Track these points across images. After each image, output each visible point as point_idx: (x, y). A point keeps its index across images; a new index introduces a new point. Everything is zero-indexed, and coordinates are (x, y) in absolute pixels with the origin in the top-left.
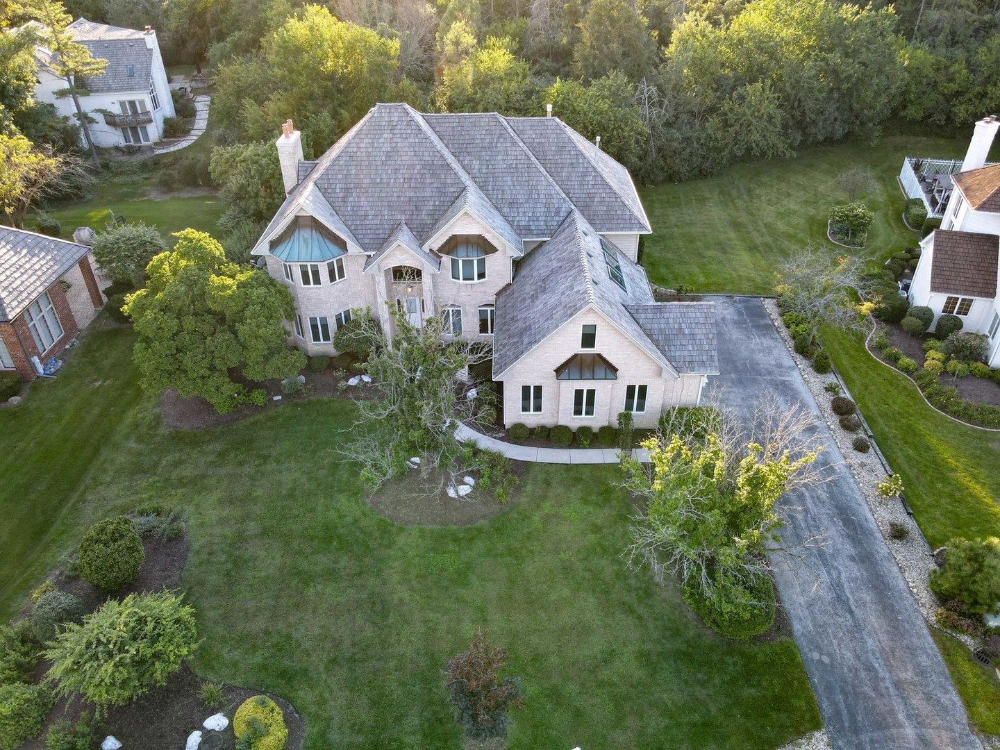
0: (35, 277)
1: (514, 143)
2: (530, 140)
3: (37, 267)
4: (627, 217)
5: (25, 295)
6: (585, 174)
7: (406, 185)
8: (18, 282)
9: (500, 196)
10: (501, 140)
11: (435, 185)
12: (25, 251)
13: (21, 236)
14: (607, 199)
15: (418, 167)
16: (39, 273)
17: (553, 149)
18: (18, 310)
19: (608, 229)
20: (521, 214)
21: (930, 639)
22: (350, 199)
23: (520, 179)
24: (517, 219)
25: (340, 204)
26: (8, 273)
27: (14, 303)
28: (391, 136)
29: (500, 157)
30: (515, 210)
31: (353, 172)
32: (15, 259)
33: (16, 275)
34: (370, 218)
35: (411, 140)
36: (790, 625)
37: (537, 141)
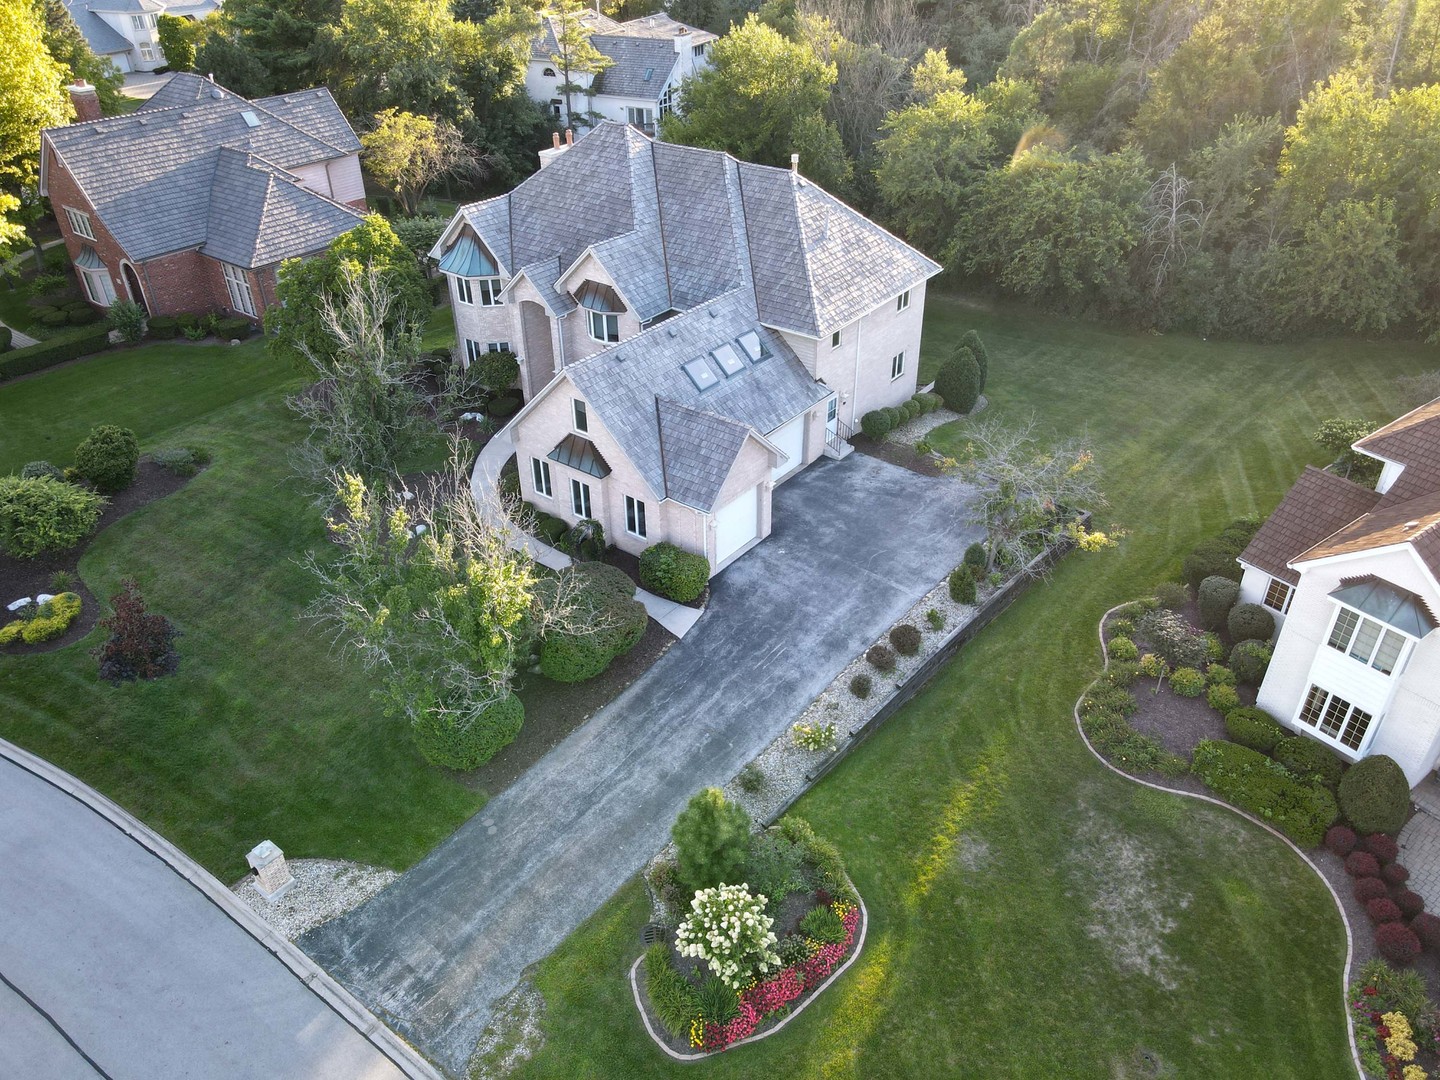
0: (302, 240)
1: (724, 192)
2: (751, 194)
3: (311, 231)
4: (804, 313)
5: (280, 252)
6: (786, 248)
7: (582, 216)
8: (282, 239)
9: (677, 252)
10: (713, 187)
11: (607, 222)
12: (309, 214)
13: (315, 201)
14: (794, 285)
15: (603, 198)
16: (310, 237)
17: (770, 209)
18: (265, 262)
19: (775, 322)
20: (686, 278)
21: (620, 883)
22: (529, 220)
23: (707, 236)
24: (680, 282)
25: (519, 222)
26: (278, 228)
27: (264, 256)
28: (596, 158)
29: (701, 206)
30: (683, 271)
31: (546, 191)
32: (295, 218)
33: (285, 233)
34: (534, 243)
35: (611, 167)
36: (508, 786)
37: (757, 195)
